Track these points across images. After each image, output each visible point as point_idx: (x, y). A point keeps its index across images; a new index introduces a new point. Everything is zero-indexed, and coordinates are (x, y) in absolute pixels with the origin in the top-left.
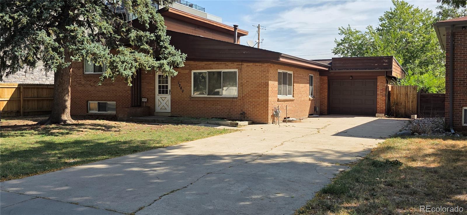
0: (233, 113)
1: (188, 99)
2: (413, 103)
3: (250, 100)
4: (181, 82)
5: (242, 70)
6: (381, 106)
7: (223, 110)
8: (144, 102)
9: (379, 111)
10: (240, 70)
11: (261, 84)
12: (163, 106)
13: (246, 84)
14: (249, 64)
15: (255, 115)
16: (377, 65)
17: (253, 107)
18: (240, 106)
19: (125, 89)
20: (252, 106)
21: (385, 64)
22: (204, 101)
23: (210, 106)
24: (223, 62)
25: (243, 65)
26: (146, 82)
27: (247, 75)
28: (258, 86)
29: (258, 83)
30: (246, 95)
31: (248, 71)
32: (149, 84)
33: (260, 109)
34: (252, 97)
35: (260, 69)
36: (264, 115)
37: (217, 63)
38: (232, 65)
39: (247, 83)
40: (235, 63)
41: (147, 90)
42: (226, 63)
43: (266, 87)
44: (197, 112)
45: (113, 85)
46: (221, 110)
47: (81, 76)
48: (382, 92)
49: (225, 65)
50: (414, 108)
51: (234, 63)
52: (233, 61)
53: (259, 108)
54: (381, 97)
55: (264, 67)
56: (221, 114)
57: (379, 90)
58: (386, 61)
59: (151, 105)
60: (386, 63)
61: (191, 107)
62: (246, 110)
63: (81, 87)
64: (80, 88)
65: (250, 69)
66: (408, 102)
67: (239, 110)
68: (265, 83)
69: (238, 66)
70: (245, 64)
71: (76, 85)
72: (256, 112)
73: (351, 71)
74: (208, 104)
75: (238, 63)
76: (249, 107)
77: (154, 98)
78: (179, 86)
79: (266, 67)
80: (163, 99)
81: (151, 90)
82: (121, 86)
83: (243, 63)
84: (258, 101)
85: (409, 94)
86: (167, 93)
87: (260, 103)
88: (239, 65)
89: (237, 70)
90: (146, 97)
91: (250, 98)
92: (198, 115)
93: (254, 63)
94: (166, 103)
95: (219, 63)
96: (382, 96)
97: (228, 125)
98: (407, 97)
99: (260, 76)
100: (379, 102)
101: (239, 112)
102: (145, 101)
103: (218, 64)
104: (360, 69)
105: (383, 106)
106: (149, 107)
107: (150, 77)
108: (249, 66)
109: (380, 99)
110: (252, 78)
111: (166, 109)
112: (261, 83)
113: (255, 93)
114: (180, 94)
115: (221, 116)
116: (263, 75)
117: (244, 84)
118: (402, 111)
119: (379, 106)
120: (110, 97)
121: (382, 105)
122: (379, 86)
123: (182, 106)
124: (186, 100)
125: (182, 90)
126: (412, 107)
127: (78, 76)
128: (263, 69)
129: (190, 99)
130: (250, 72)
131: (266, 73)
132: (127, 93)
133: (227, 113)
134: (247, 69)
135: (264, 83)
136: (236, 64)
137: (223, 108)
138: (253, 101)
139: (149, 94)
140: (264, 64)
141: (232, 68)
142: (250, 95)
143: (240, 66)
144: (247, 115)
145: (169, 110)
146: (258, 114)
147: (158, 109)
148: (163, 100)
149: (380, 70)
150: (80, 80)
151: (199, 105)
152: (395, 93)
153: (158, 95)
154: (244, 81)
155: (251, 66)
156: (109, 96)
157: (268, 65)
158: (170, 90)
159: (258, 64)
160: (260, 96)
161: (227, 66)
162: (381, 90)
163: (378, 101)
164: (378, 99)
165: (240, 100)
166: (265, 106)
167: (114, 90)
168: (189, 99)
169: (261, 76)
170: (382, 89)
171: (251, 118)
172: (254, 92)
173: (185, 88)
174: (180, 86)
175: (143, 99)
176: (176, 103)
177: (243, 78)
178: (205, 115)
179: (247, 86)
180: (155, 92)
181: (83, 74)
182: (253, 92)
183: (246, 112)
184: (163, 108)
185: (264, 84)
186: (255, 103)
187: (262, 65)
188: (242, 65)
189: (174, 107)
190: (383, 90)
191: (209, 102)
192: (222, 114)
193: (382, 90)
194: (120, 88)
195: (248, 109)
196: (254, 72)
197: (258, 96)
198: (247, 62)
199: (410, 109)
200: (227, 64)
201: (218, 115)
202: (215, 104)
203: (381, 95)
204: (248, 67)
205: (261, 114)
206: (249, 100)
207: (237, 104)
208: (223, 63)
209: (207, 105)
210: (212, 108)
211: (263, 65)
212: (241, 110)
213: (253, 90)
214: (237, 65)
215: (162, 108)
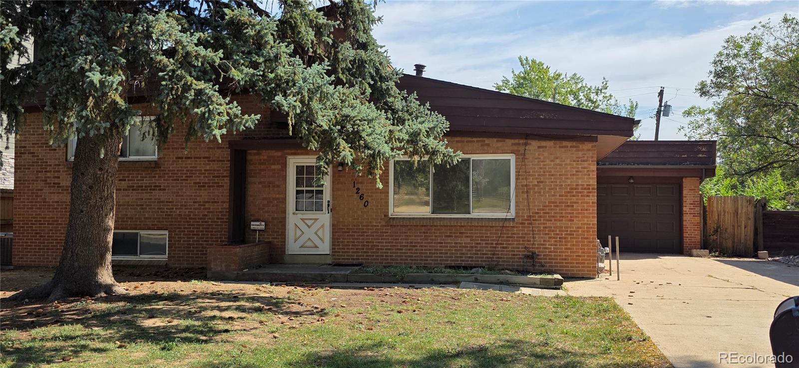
0: (502, 254)
1: (380, 222)
2: (746, 229)
3: (548, 224)
4: (361, 183)
5: (527, 156)
6: (692, 235)
7: (476, 247)
8: (255, 231)
9: (689, 244)
10: (522, 158)
11: (576, 189)
12: (309, 239)
13: (536, 188)
14: (543, 143)
15: (563, 259)
16: (686, 156)
17: (556, 241)
18: (521, 237)
19: (198, 199)
20: (554, 238)
21: (701, 155)
22: (423, 228)
23: (441, 240)
24: (476, 137)
25: (530, 144)
26: (260, 183)
27: (541, 168)
28: (569, 192)
29: (569, 185)
30: (538, 213)
31: (542, 158)
32: (269, 186)
33: (573, 245)
34: (553, 217)
35: (573, 154)
36: (586, 260)
37: (459, 139)
38: (500, 144)
39: (539, 186)
40: (507, 140)
41: (265, 202)
42: (484, 139)
43: (588, 196)
44: (405, 253)
45: (160, 190)
46: (472, 247)
47: (59, 165)
48: (692, 209)
49: (482, 145)
50: (748, 238)
51: (504, 141)
52: (501, 134)
53: (573, 242)
54: (692, 218)
55: (583, 150)
56: (470, 257)
57: (687, 204)
58: (704, 149)
59: (275, 238)
60: (703, 152)
61: (389, 243)
62: (537, 248)
63: (59, 193)
64: (56, 198)
65: (546, 154)
66: (738, 226)
67: (519, 248)
68: (585, 186)
69: (516, 148)
70: (534, 144)
71: (42, 190)
72: (564, 252)
73: (636, 166)
74: (434, 233)
75: (516, 141)
76: (544, 241)
77: (283, 221)
78: (356, 191)
79: (589, 150)
80: (309, 222)
81: (275, 202)
82: (184, 190)
83: (529, 141)
84: (570, 228)
85: (740, 211)
86: (319, 208)
87: (575, 231)
88: (519, 144)
89: (512, 157)
90: (261, 218)
91: (547, 220)
92: (407, 260)
93: (558, 142)
94: (316, 233)
95: (465, 139)
96: (693, 216)
97: (535, 284)
98: (737, 217)
99: (574, 170)
100: (688, 228)
101: (520, 251)
102: (260, 228)
103: (463, 142)
104: (652, 164)
105: (696, 235)
106: (270, 242)
107: (274, 170)
108: (546, 147)
109: (689, 221)
110: (552, 175)
111: (316, 247)
112: (577, 185)
113: (562, 210)
114: (359, 212)
115: (471, 261)
116: (582, 168)
117: (530, 189)
118: (729, 244)
119: (689, 235)
120: (150, 218)
121: (693, 232)
122: (686, 197)
123: (363, 239)
124: (375, 226)
125: (364, 201)
126: (745, 236)
127: (50, 165)
128: (581, 156)
129: (386, 222)
130: (548, 162)
131: (589, 164)
132: (205, 209)
133: (486, 254)
134: (539, 155)
135: (583, 185)
136: (509, 142)
137: (477, 244)
138: (556, 227)
139: (268, 212)
140: (584, 144)
141: (499, 151)
142: (548, 213)
143: (522, 148)
144: (541, 259)
145: (325, 248)
146: (568, 256)
147: (293, 247)
148: (308, 226)
149: (692, 166)
150: (56, 177)
151: (410, 236)
152: (715, 209)
153: (294, 214)
154: (532, 182)
155: (551, 147)
156: (147, 216)
157: (592, 146)
158: (329, 202)
159: (568, 143)
160: (575, 215)
161: (485, 148)
162: (690, 204)
163: (686, 225)
164: (686, 220)
165: (522, 223)
166: (587, 238)
167: (163, 202)
168: (384, 223)
169: (577, 171)
170: (693, 202)
171: (552, 266)
172: (557, 206)
173: (372, 196)
174: (357, 193)
175: (252, 223)
176: (345, 232)
177: (530, 175)
178: (427, 260)
179: (540, 192)
180: (286, 206)
181: (66, 160)
182: (555, 206)
183: (538, 252)
184: (309, 244)
185: (585, 189)
186: (562, 231)
187: (578, 147)
188: (526, 144)
189: (342, 242)
190: (695, 204)
191: (439, 230)
192: (472, 257)
193: (692, 204)
194: (182, 196)
195: (543, 245)
196: (558, 161)
197: (569, 216)
198: (539, 140)
199: (742, 241)
200: (486, 142)
201: (463, 261)
202: (454, 233)
203: (692, 214)
204: (541, 150)
205: (577, 256)
206: (544, 224)
207: (514, 234)
208: (475, 139)
209: (432, 236)
210: (447, 243)
211: (581, 146)
212: (525, 248)
213: (556, 203)
214: (513, 144)
215: (306, 245)
